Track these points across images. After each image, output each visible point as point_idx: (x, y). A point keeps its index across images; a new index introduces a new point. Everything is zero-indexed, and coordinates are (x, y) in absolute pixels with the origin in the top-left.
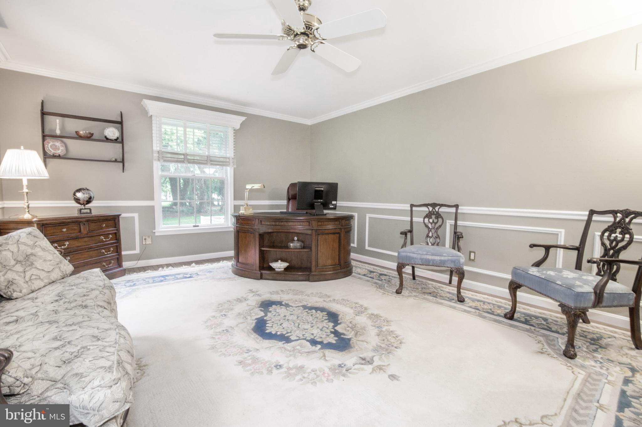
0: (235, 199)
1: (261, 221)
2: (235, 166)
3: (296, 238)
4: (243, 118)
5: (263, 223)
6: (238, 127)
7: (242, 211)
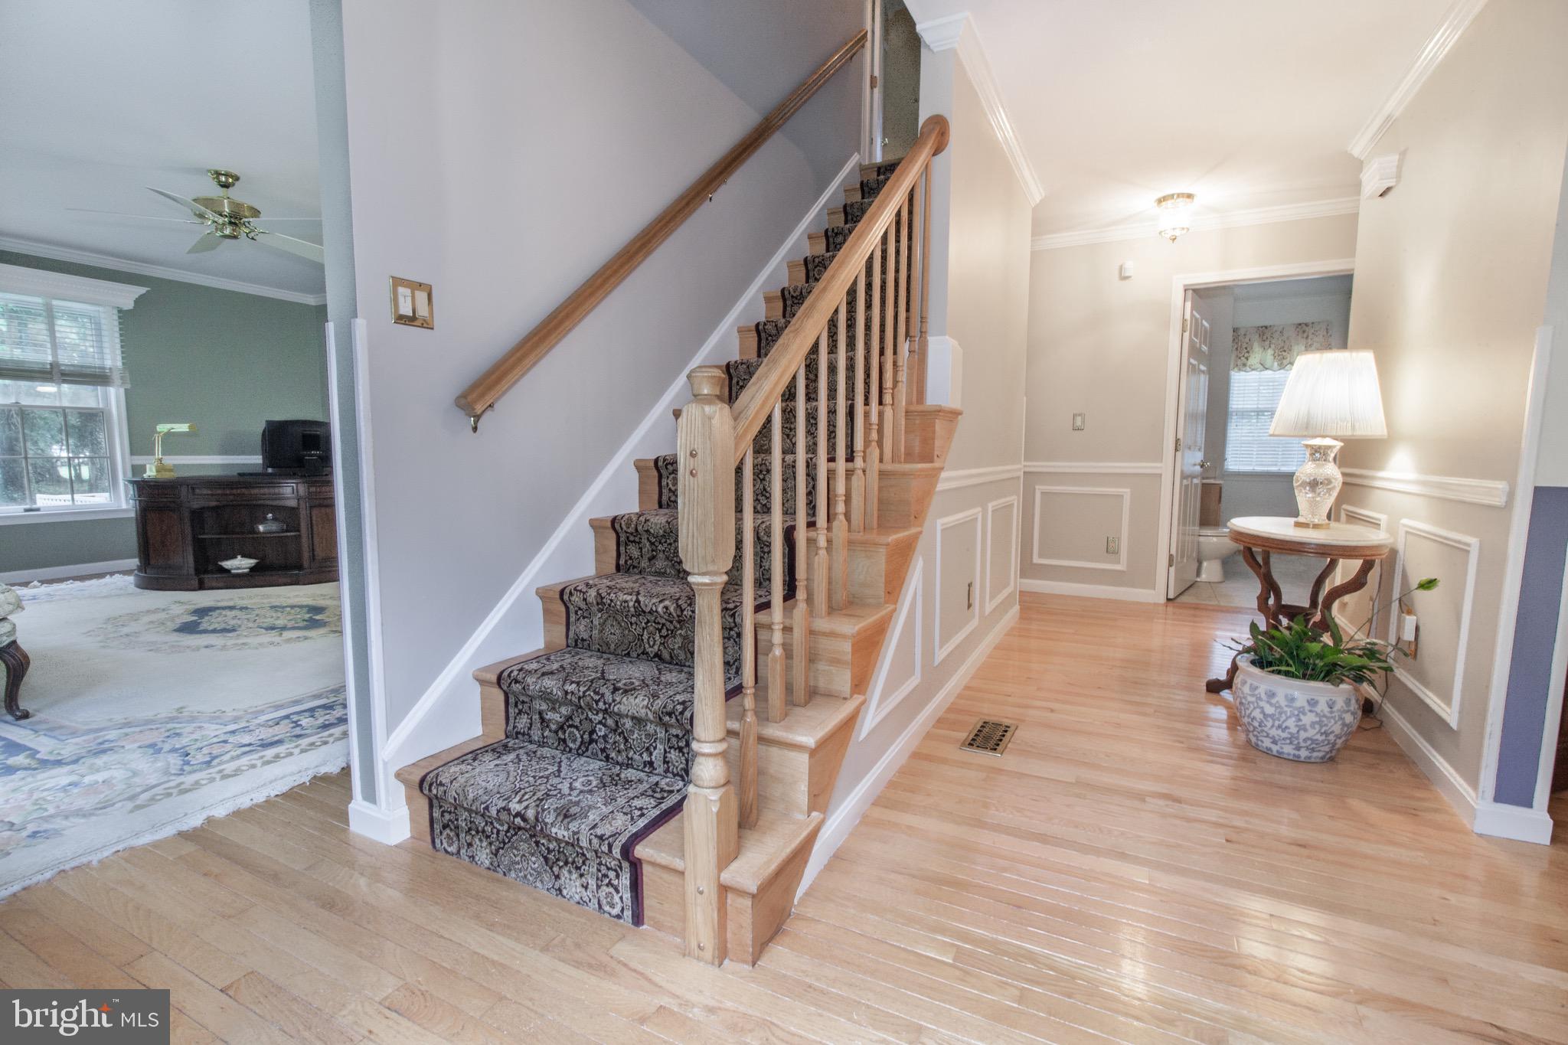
0: (133, 452)
1: (193, 489)
2: (128, 386)
3: (270, 515)
4: (143, 290)
5: (197, 491)
6: (129, 305)
7: (151, 473)
